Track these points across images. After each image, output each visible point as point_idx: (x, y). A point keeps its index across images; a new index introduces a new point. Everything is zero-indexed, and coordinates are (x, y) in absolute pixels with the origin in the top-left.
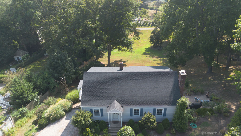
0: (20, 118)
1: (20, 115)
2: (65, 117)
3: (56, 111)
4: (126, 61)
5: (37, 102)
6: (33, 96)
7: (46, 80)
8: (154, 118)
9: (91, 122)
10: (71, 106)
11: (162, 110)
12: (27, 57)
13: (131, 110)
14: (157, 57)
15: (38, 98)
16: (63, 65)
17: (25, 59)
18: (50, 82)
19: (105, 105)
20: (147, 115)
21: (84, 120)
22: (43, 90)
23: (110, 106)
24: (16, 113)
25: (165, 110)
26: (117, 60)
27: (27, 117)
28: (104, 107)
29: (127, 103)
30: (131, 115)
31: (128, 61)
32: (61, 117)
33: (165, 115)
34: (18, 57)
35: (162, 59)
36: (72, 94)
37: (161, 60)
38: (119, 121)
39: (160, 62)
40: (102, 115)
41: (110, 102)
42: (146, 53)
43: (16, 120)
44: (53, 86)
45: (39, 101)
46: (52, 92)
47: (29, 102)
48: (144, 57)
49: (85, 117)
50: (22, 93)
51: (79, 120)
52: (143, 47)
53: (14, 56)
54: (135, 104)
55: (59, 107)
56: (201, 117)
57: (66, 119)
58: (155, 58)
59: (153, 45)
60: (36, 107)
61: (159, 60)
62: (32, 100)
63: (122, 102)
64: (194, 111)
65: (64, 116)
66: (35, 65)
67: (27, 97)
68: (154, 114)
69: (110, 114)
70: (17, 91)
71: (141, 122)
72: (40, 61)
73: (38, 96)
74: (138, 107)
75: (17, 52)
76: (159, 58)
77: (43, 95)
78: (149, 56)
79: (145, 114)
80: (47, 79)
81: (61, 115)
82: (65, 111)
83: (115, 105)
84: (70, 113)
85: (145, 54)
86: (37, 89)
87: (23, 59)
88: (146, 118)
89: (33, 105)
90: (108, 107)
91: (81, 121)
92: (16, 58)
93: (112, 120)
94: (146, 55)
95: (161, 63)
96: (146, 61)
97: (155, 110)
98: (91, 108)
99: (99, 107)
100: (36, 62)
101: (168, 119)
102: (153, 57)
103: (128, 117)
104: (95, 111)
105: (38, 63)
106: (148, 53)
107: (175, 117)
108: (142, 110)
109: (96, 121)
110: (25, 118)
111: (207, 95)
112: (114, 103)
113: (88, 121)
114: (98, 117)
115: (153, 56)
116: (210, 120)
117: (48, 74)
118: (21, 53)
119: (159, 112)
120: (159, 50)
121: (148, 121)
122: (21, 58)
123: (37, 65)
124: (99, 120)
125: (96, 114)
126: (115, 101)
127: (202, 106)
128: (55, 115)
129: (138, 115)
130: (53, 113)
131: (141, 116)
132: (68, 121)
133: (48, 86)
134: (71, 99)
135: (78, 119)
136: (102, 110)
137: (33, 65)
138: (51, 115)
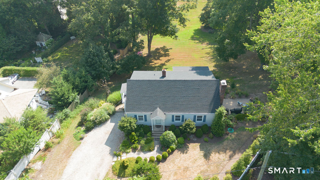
0: (64, 119)
1: (65, 117)
2: (110, 120)
3: (101, 115)
4: (169, 49)
5: (77, 102)
6: (73, 97)
7: (83, 79)
8: (193, 124)
9: (136, 127)
10: (115, 109)
11: (202, 116)
12: (51, 42)
13: (173, 116)
14: (207, 44)
15: (78, 98)
16: (99, 61)
17: (49, 45)
18: (87, 81)
19: (148, 112)
20: (188, 122)
21: (130, 126)
22: (81, 89)
23: (153, 113)
24: (60, 114)
25: (205, 116)
26: (159, 47)
27: (70, 118)
28: (148, 114)
29: (170, 110)
30: (173, 120)
31: (171, 49)
32: (106, 120)
33: (204, 121)
34: (41, 42)
35: (212, 46)
36: (114, 96)
37: (211, 48)
38: (161, 125)
39: (210, 51)
40: (146, 120)
41: (153, 109)
42: (195, 36)
43: (61, 122)
44: (91, 85)
45: (79, 101)
46: (90, 91)
47: (71, 103)
48: (191, 43)
49: (131, 123)
50: (63, 95)
51: (125, 126)
52: (192, 28)
53: (36, 42)
54: (177, 112)
55: (103, 110)
56: (239, 122)
57: (111, 122)
58: (204, 45)
59: (204, 25)
60: (77, 107)
61: (209, 48)
62: (73, 101)
63: (164, 109)
64: (234, 116)
65: (108, 119)
66: (62, 52)
67: (68, 98)
68: (194, 121)
69: (153, 120)
70: (58, 93)
71: (181, 128)
72: (68, 47)
73: (78, 96)
74: (180, 114)
75: (39, 36)
76: (209, 45)
77: (82, 94)
78: (197, 41)
79: (186, 120)
80: (84, 77)
81: (105, 119)
82: (109, 114)
83: (158, 113)
84: (115, 116)
85: (193, 38)
86: (76, 89)
87: (47, 45)
88: (186, 125)
89: (74, 106)
90: (151, 114)
91: (127, 126)
92: (38, 43)
93: (155, 125)
94: (195, 40)
95: (211, 53)
96: (194, 49)
97: (195, 116)
98: (136, 114)
99: (143, 114)
100: (63, 48)
101: (207, 125)
102: (202, 44)
103: (170, 122)
104: (139, 117)
105: (65, 50)
106: (197, 38)
107: (213, 124)
108: (183, 116)
109: (140, 125)
110: (69, 119)
111: (250, 98)
112: (157, 111)
113: (134, 126)
114: (142, 122)
115: (202, 42)
116: (247, 125)
117: (85, 72)
118: (44, 37)
119: (200, 118)
120: (210, 33)
121: (188, 127)
122: (44, 44)
123: (64, 52)
124: (143, 125)
125: (140, 119)
126: (158, 109)
127: (243, 111)
128: (100, 118)
129: (180, 120)
130: (99, 117)
131: (182, 121)
132: (113, 124)
133: (86, 84)
134: (113, 101)
135: (124, 124)
136: (145, 116)
137: (60, 52)
138: (96, 119)
